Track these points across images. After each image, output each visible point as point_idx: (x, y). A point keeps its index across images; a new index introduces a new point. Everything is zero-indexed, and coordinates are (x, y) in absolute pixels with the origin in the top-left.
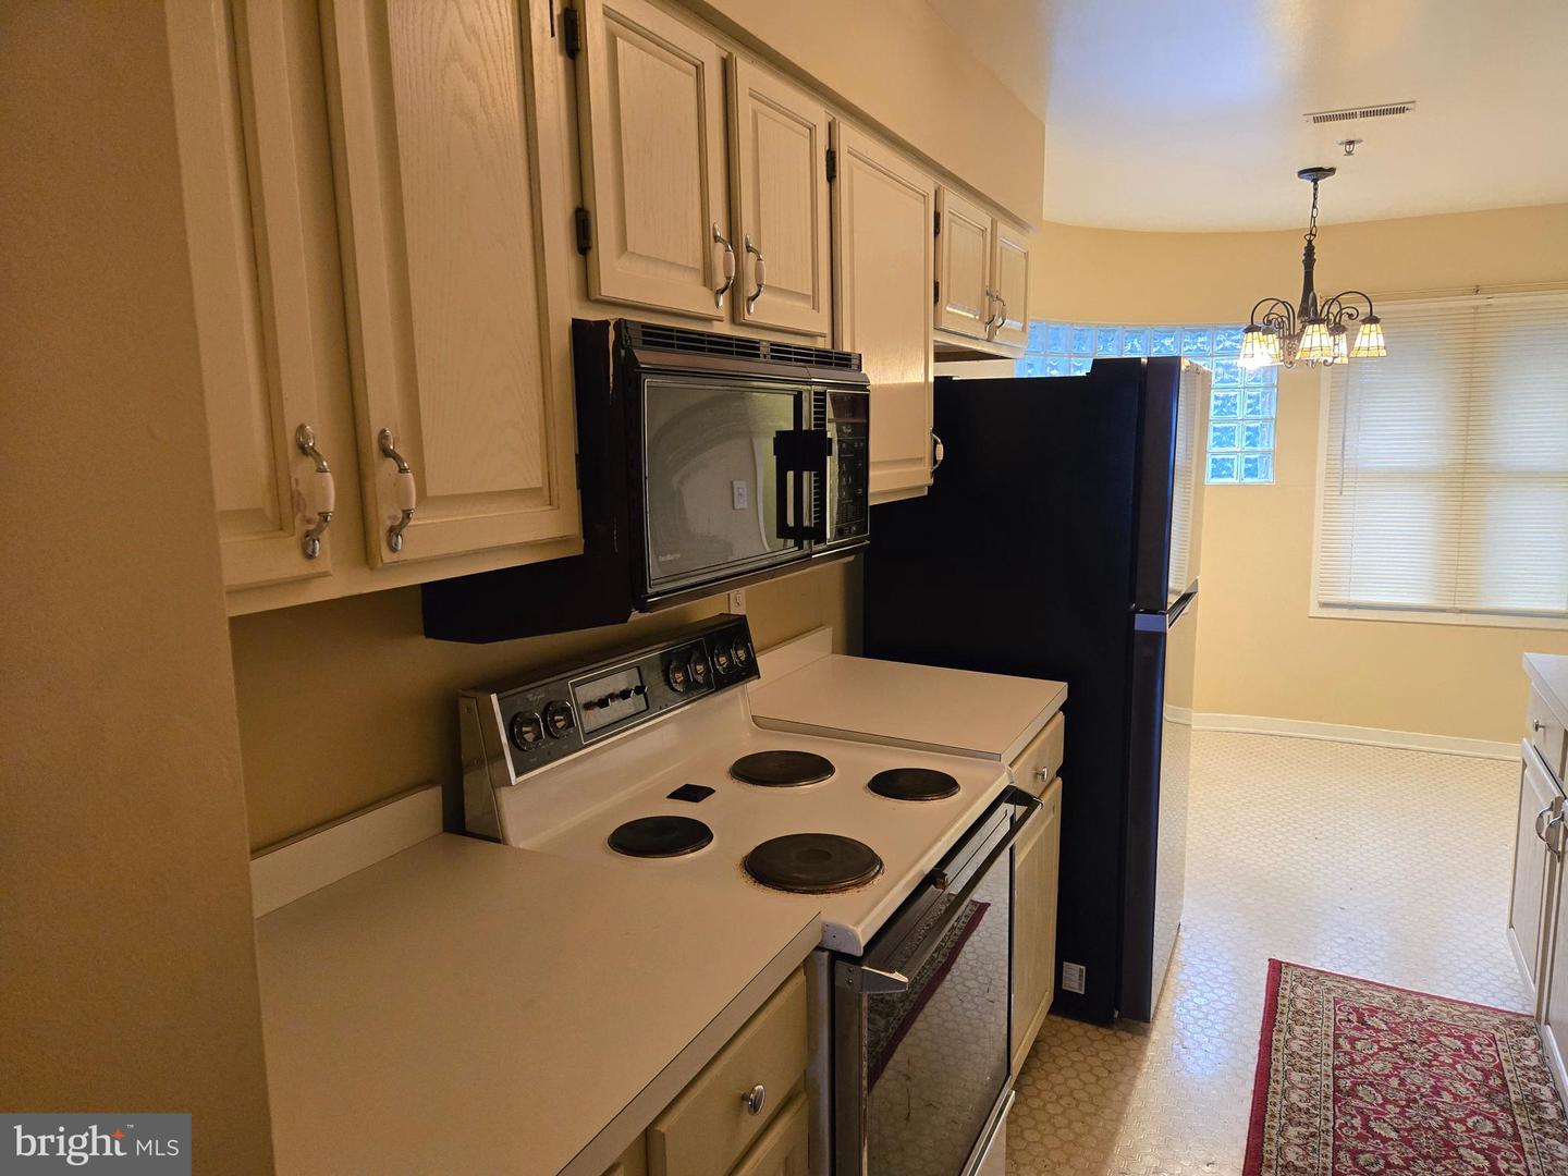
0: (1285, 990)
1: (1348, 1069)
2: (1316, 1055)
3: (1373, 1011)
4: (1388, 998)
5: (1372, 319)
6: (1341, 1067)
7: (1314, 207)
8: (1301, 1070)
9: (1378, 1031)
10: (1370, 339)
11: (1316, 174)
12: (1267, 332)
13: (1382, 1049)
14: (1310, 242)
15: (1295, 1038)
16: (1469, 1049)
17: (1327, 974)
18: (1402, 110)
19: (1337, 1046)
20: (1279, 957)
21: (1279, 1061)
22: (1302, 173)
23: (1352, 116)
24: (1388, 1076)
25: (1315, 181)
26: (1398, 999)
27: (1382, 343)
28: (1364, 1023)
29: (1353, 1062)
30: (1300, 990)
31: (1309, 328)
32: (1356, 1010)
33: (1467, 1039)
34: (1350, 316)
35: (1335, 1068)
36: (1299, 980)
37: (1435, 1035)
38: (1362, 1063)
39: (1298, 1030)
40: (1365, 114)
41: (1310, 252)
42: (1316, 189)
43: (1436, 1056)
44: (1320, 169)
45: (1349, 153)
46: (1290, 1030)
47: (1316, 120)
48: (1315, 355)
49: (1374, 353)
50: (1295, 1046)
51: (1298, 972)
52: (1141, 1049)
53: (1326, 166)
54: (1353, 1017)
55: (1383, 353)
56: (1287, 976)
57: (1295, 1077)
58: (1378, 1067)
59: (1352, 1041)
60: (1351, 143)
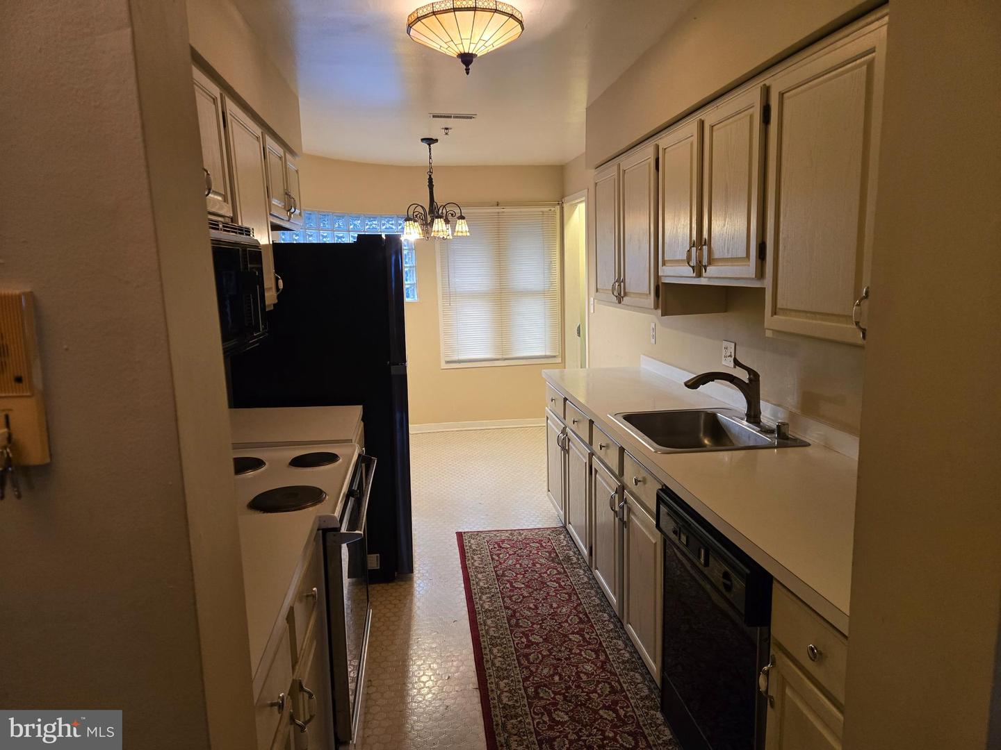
0: (466, 543)
1: (499, 567)
2: (486, 565)
3: (503, 541)
4: (507, 535)
5: (462, 218)
6: (497, 566)
7: (430, 158)
8: (481, 573)
9: (507, 548)
10: (462, 227)
11: (430, 141)
12: (415, 221)
13: (510, 555)
14: (430, 176)
15: (475, 561)
16: (542, 546)
17: (481, 532)
18: (471, 118)
19: (493, 559)
20: (460, 531)
21: (471, 572)
22: (422, 140)
23: (450, 117)
24: (515, 565)
25: (429, 145)
26: (511, 534)
27: (468, 230)
28: (501, 547)
29: (501, 563)
30: (472, 541)
31: (436, 221)
32: (496, 543)
33: (540, 542)
34: (452, 215)
35: (494, 568)
36: (470, 537)
37: (528, 544)
38: (504, 562)
39: (475, 557)
40: (455, 117)
41: (430, 180)
42: (430, 149)
43: (531, 552)
44: (432, 139)
45: (447, 134)
46: (473, 558)
47: (434, 116)
48: (441, 235)
49: (464, 234)
50: (476, 564)
51: (469, 534)
52: (411, 587)
53: (434, 138)
54: (496, 546)
55: (468, 234)
56: (465, 537)
57: (480, 576)
58: (510, 562)
59: (498, 555)
60: (447, 129)
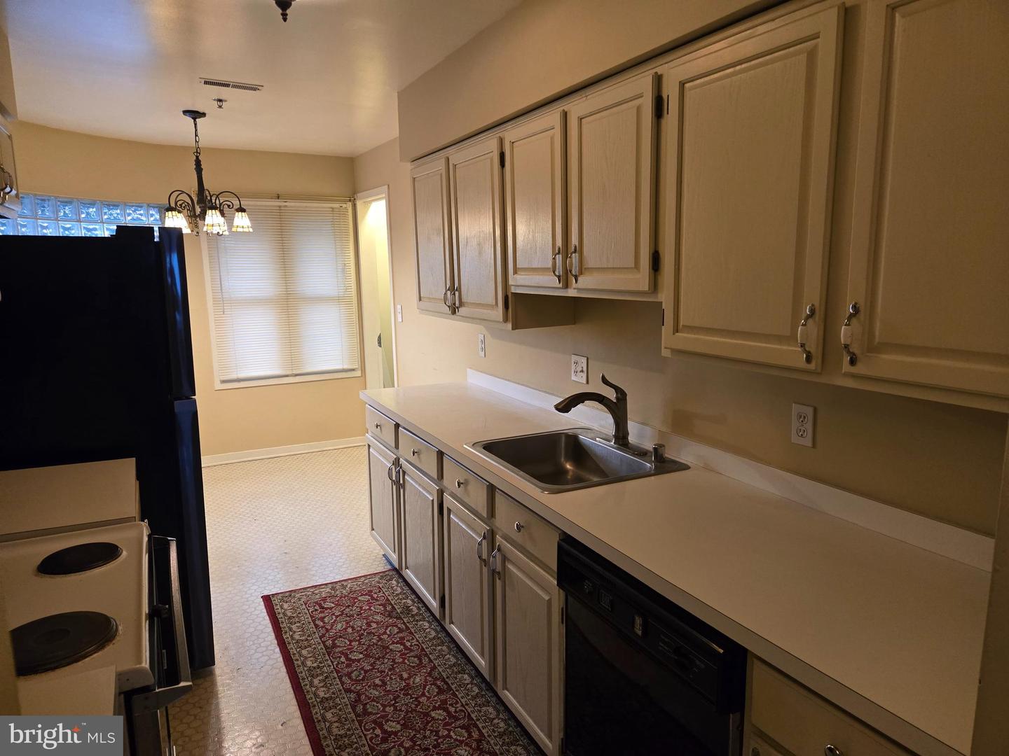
0: (278, 609)
1: (327, 635)
2: (309, 636)
3: (324, 600)
4: (328, 590)
5: (241, 210)
6: (323, 636)
7: (196, 135)
8: (306, 647)
9: (331, 608)
10: (242, 221)
11: (195, 115)
12: (179, 212)
13: (337, 617)
14: (197, 157)
15: (295, 632)
16: (373, 598)
17: (294, 591)
18: (255, 89)
19: (316, 626)
20: (266, 593)
21: (292, 648)
22: (185, 112)
23: (227, 85)
24: (346, 629)
25: (194, 119)
26: (333, 589)
27: (250, 225)
28: (323, 608)
29: (327, 630)
30: (286, 606)
31: (209, 212)
32: (316, 603)
33: (369, 593)
34: (229, 206)
35: (321, 638)
36: (282, 600)
37: (356, 598)
38: (331, 628)
39: (294, 627)
40: (234, 86)
41: (198, 163)
42: (195, 124)
43: (361, 608)
44: (197, 112)
45: (220, 107)
46: (291, 629)
47: (206, 83)
48: (215, 230)
49: (246, 230)
50: (297, 637)
51: (280, 597)
52: (213, 684)
53: (201, 110)
54: (317, 607)
55: (251, 230)
56: (275, 601)
57: (304, 652)
58: (339, 626)
59: (322, 619)
60: (220, 100)
